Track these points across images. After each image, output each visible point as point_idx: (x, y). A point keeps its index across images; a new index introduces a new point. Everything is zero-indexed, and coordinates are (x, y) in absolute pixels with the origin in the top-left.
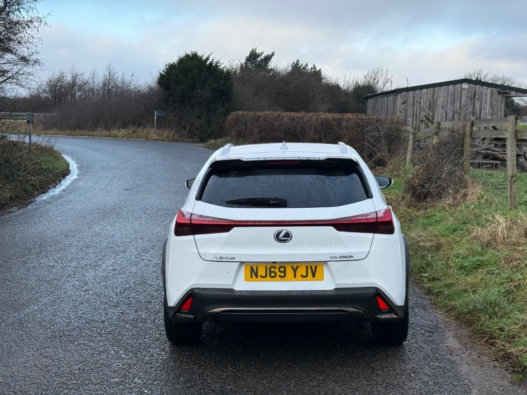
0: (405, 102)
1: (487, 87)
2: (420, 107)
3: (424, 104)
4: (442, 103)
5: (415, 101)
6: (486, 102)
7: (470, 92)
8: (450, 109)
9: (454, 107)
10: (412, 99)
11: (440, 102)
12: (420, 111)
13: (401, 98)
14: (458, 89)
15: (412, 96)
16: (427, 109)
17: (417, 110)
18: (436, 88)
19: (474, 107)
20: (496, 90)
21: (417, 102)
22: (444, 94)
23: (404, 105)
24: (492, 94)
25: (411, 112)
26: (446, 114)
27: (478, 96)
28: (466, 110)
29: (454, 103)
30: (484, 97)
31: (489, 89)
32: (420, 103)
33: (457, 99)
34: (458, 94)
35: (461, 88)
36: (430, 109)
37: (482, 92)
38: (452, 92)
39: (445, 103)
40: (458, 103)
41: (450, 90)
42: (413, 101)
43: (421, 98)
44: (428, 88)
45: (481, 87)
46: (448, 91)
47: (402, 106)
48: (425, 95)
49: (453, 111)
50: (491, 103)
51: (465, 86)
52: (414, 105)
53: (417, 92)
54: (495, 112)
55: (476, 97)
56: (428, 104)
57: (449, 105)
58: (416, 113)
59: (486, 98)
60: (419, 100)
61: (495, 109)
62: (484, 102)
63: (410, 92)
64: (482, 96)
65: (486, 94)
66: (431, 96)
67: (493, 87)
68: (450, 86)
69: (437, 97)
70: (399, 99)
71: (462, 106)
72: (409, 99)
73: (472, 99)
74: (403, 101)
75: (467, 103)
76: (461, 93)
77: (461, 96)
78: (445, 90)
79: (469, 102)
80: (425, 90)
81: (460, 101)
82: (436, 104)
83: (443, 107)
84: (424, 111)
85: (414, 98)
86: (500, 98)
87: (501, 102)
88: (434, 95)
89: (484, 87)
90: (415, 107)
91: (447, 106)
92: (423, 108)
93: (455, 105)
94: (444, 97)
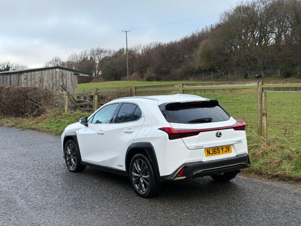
0: (26, 79)
1: (69, 71)
2: (35, 81)
3: (37, 79)
4: (47, 79)
5: (32, 78)
6: (69, 79)
7: (60, 74)
8: (51, 83)
9: (53, 81)
10: (30, 77)
11: (46, 78)
12: (35, 83)
13: (24, 76)
14: (54, 71)
15: (30, 75)
16: (38, 83)
17: (33, 83)
18: (43, 71)
19: (63, 81)
20: (73, 73)
21: (33, 78)
22: (47, 74)
23: (26, 80)
24: (71, 74)
25: (30, 84)
26: (49, 85)
27: (65, 75)
28: (59, 83)
29: (53, 79)
30: (67, 76)
31: (70, 72)
32: (35, 79)
33: (54, 77)
34: (54, 75)
35: (56, 71)
36: (40, 83)
37: (66, 74)
38: (51, 73)
39: (48, 79)
40: (55, 79)
41: (50, 72)
42: (31, 78)
43: (35, 76)
44: (38, 71)
45: (66, 71)
46: (49, 73)
47: (25, 81)
48: (37, 75)
49: (53, 83)
50: (71, 80)
51: (58, 70)
52: (31, 80)
53: (33, 73)
54: (73, 84)
55: (64, 76)
56: (39, 80)
57: (50, 80)
58: (33, 85)
59: (68, 77)
60: (34, 77)
61: (73, 82)
62: (67, 79)
63: (29, 73)
64: (66, 76)
65: (68, 75)
66: (41, 75)
67: (71, 71)
68: (50, 70)
69: (44, 76)
70: (23, 77)
71: (57, 81)
72: (29, 77)
73: (61, 77)
74: (25, 78)
75: (59, 79)
76: (56, 74)
77: (56, 76)
78: (47, 72)
79: (60, 79)
80: (37, 72)
81: (56, 79)
82: (44, 80)
83: (47, 81)
84: (37, 83)
85: (31, 76)
86: (75, 77)
87: (76, 79)
88: (42, 75)
89: (67, 71)
90: (32, 81)
91: (49, 81)
92: (37, 82)
93: (54, 81)
94: (47, 76)
